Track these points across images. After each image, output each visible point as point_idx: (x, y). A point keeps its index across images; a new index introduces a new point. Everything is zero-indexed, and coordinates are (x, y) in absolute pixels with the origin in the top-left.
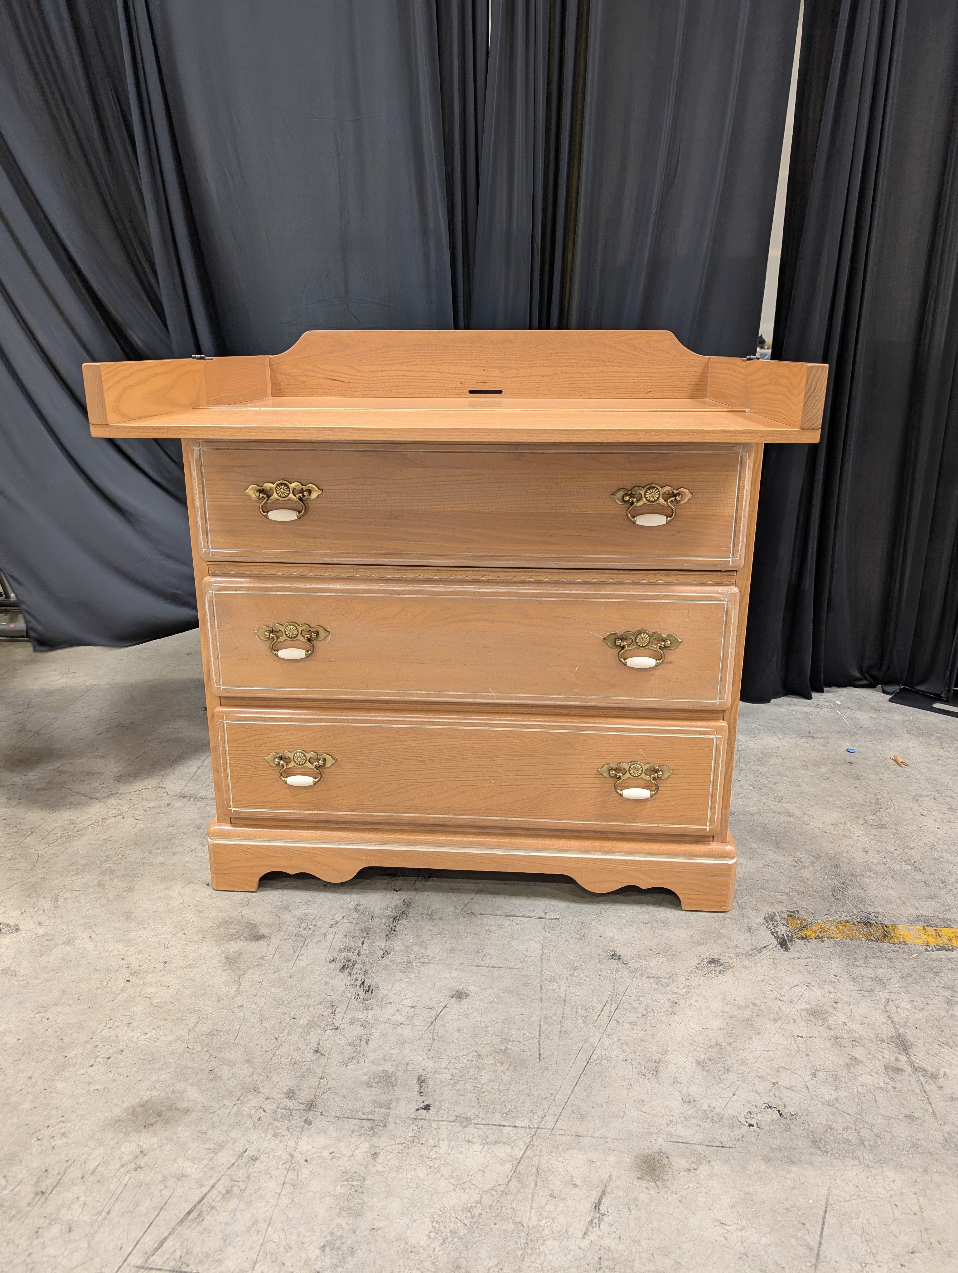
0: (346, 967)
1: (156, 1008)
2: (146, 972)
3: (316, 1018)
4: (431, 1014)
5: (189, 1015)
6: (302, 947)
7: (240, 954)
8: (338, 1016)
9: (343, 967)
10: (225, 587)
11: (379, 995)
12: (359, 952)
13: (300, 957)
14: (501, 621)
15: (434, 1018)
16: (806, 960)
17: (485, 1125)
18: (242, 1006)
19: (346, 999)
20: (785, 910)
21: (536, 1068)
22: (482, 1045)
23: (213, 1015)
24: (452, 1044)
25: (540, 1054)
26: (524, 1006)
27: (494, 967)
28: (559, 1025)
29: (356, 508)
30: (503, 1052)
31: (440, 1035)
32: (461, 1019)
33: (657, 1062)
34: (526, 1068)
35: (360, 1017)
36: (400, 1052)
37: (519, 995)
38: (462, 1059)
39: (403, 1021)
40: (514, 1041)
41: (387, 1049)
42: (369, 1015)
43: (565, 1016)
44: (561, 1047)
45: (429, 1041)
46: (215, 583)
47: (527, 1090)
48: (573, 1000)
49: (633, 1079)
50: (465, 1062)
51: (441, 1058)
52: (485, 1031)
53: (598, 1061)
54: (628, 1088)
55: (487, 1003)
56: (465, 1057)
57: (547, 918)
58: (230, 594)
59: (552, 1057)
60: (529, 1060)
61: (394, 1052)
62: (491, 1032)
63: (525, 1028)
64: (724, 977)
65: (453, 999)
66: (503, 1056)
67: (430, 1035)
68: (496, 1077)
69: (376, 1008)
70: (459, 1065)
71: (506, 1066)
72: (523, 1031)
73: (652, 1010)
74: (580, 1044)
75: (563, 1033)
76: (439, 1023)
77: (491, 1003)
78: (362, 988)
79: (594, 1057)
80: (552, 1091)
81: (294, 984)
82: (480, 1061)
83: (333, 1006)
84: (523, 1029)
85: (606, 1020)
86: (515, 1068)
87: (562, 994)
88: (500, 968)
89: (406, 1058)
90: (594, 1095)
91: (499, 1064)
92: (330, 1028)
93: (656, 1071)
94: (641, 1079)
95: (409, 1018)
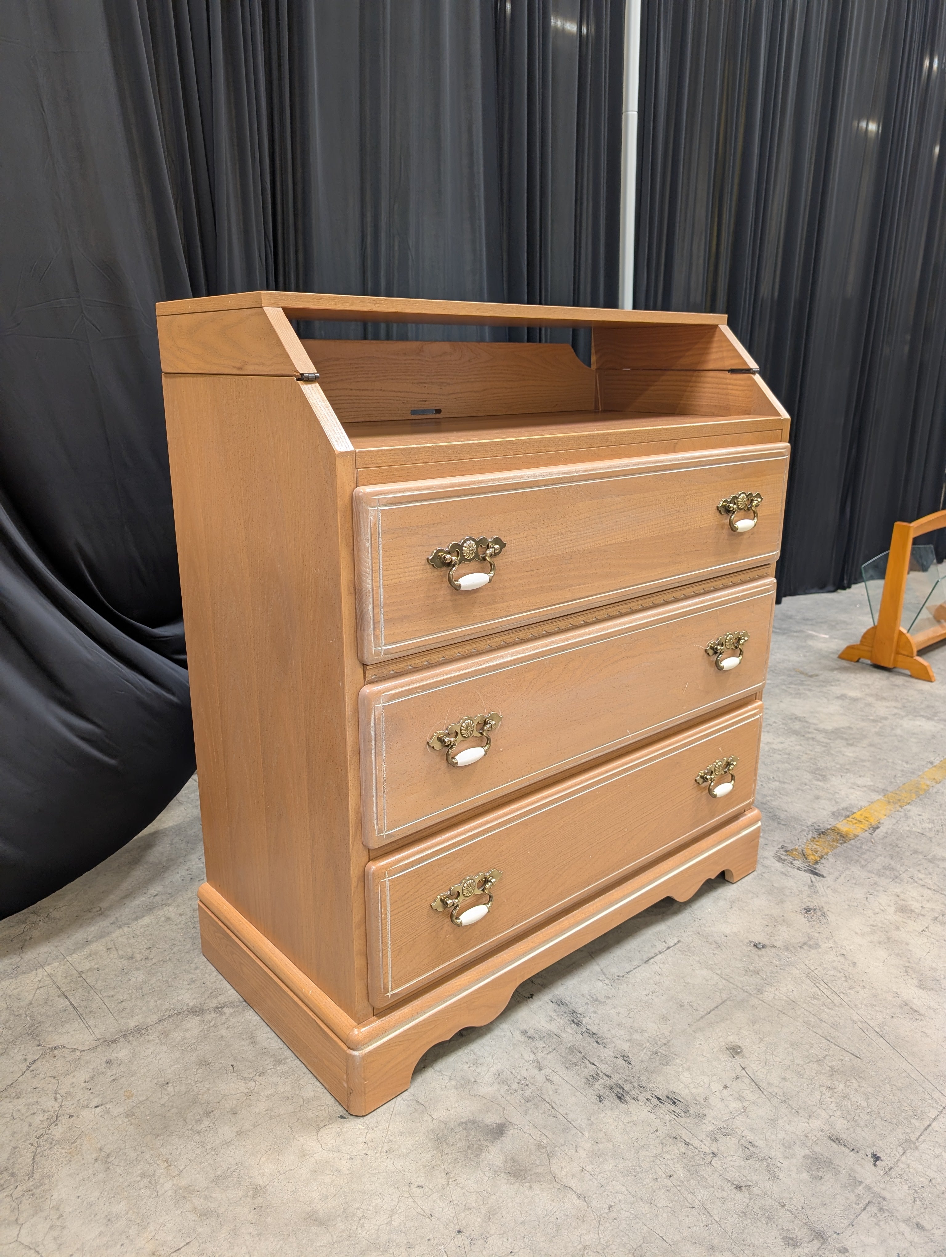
0: (620, 1095)
3: (685, 1161)
4: (747, 1083)
6: (553, 1108)
7: (513, 1160)
8: (695, 1142)
9: (619, 1098)
10: (397, 693)
11: (689, 1098)
12: (605, 1074)
13: (570, 1117)
14: (639, 655)
15: (753, 1084)
16: (842, 877)
17: (921, 1135)
18: (610, 1206)
19: (672, 1122)
20: (776, 849)
21: (869, 1067)
22: (816, 1078)
23: (605, 1238)
24: (800, 1094)
25: (853, 1054)
26: (782, 1025)
27: (713, 1010)
28: (824, 1024)
29: (533, 558)
30: (833, 1071)
31: (781, 1094)
32: (769, 1069)
33: (906, 1005)
34: (864, 1071)
35: (710, 1128)
36: (785, 1131)
37: (765, 1020)
38: (826, 1100)
39: (741, 1105)
40: (824, 1058)
41: (774, 1137)
42: (713, 1121)
43: (813, 1013)
44: (852, 1039)
45: (784, 1105)
46: (384, 693)
47: (894, 1087)
48: (797, 997)
49: (918, 1027)
50: (831, 1100)
51: (814, 1111)
52: (798, 1065)
53: (884, 1031)
54: (927, 1036)
55: (760, 1043)
56: (823, 1096)
57: (672, 945)
58: (401, 701)
59: (862, 1051)
60: (855, 1064)
61: (781, 1135)
62: (802, 1063)
63: (813, 1042)
64: (832, 918)
65: (736, 1057)
66: (839, 1074)
67: (776, 1100)
68: (865, 1094)
69: (706, 1112)
70: (833, 1106)
71: (854, 1080)
72: (815, 1045)
73: (842, 969)
74: (856, 1027)
75: (834, 1027)
76: (763, 1085)
77: (761, 1040)
78: (666, 1104)
79: (878, 1030)
80: (903, 1075)
81: (612, 1147)
82: (835, 1091)
83: (675, 1138)
84: (813, 1044)
85: (836, 997)
86: (860, 1077)
87: (785, 998)
88: (717, 1007)
89: (797, 1133)
90: (923, 1056)
91: (848, 1083)
92: (709, 1158)
93: (916, 1011)
94: (920, 1023)
95: (741, 1098)
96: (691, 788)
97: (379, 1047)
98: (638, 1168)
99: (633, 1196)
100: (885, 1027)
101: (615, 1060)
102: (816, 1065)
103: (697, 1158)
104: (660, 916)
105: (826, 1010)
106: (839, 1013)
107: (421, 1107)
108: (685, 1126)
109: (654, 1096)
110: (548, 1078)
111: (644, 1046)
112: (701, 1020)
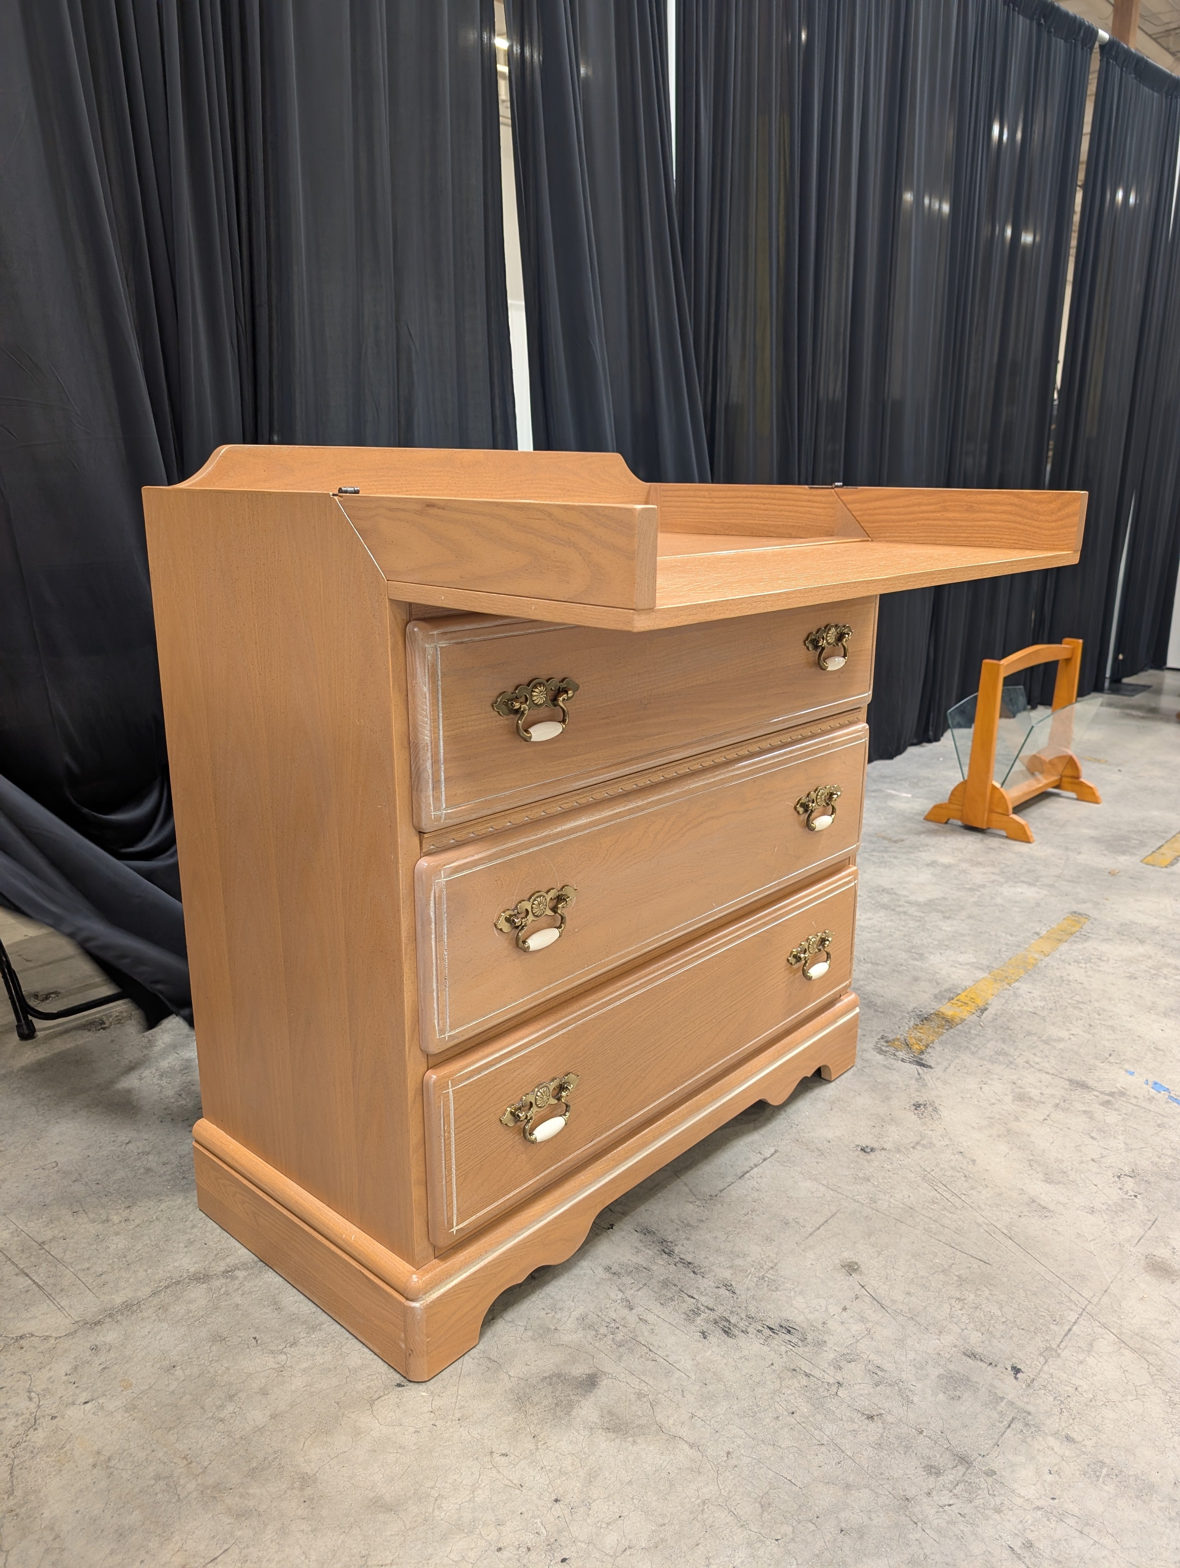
0: (726, 1329)
1: (661, 1547)
2: (560, 1531)
3: (808, 1394)
4: (868, 1302)
5: (706, 1516)
6: (650, 1350)
7: (610, 1413)
8: (817, 1373)
9: (725, 1332)
11: (804, 1325)
12: (707, 1307)
13: (671, 1360)
15: (875, 1302)
16: (952, 1067)
17: (1062, 1341)
18: (728, 1453)
19: (789, 1353)
20: (876, 1039)
21: (1000, 1272)
22: (943, 1290)
23: (727, 1489)
24: (928, 1309)
25: (981, 1260)
26: (901, 1236)
27: (823, 1225)
28: (946, 1229)
29: (609, 703)
30: (962, 1281)
31: (907, 1311)
32: (891, 1285)
33: (1034, 1201)
34: (995, 1277)
35: (832, 1356)
36: (915, 1351)
37: (881, 1231)
38: (956, 1313)
39: (864, 1326)
40: (950, 1267)
41: (903, 1359)
42: (834, 1348)
43: (934, 1219)
44: (979, 1243)
45: (912, 1323)
46: (444, 865)
47: (1028, 1292)
48: (914, 1203)
49: (1048, 1225)
50: (962, 1312)
51: (944, 1325)
52: (923, 1277)
53: (1013, 1232)
54: (1059, 1234)
55: (878, 1256)
56: (953, 1309)
57: (769, 1156)
58: (465, 875)
59: (990, 1255)
60: (984, 1270)
61: (912, 1355)
62: (926, 1274)
63: (936, 1251)
64: (944, 1112)
65: (853, 1275)
66: (967, 1283)
67: (902, 1318)
68: (997, 1302)
69: (826, 1338)
70: (965, 1319)
71: (985, 1289)
72: (939, 1254)
73: (961, 1168)
74: (982, 1231)
75: (958, 1232)
76: (887, 1303)
77: (879, 1254)
78: (780, 1333)
79: (1005, 1232)
80: (1038, 1277)
81: (723, 1388)
82: (966, 1302)
83: (794, 1370)
84: (936, 1253)
85: (957, 1199)
86: (991, 1284)
87: (901, 1205)
88: (827, 1221)
89: (929, 1351)
90: (1056, 1256)
91: (979, 1293)
92: (834, 1389)
93: (1044, 1208)
94: (1050, 1221)
95: (863, 1320)
96: (783, 970)
97: (443, 1295)
98: (755, 1408)
99: (753, 1439)
100: (1014, 1228)
101: (717, 1290)
102: (941, 1276)
103: (821, 1390)
104: (752, 1125)
105: (949, 1215)
106: (962, 1217)
107: (494, 1365)
108: (804, 1356)
109: (765, 1327)
110: (641, 1317)
111: (749, 1271)
112: (810, 1238)
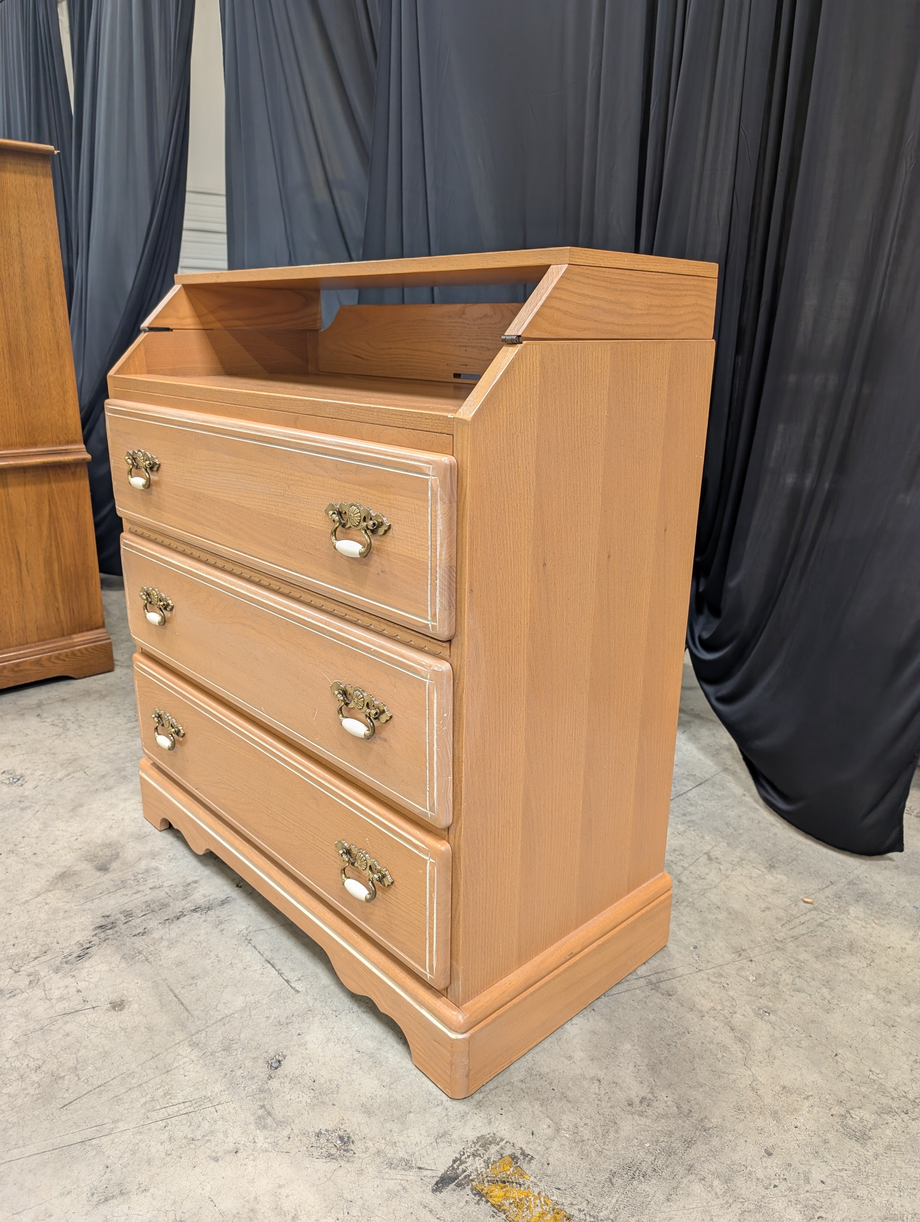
0: (103, 927)
3: (22, 955)
4: (76, 1007)
6: (109, 893)
7: (74, 874)
8: (34, 963)
9: (101, 926)
11: (79, 965)
12: (130, 921)
13: (96, 900)
15: (73, 1011)
19: (61, 953)
21: (47, 1112)
22: (56, 1061)
24: (44, 1042)
25: (70, 1103)
28: (124, 1091)
30: (56, 1078)
31: (51, 1028)
32: (84, 1026)
33: (122, 1193)
34: (44, 1106)
35: (42, 974)
36: (12, 1021)
37: (149, 1039)
38: (27, 1060)
39: (55, 997)
40: (78, 1075)
41: (11, 1012)
42: (48, 977)
44: (92, 1110)
45: (37, 1027)
47: (11, 1125)
48: (174, 1076)
49: (80, 1190)
50: (25, 1064)
51: (21, 1048)
52: (78, 1051)
53: (89, 1149)
54: (62, 1194)
55: (120, 1027)
56: (32, 1060)
57: (293, 985)
59: (71, 1114)
60: (57, 1101)
61: (9, 1018)
62: (80, 1054)
63: (102, 1072)
65: (109, 1005)
66: (51, 1081)
67: (47, 1023)
68: (16, 1095)
69: (60, 974)
70: (18, 1064)
71: (37, 1092)
72: (97, 1073)
73: (209, 1141)
74: (106, 1121)
75: (116, 1099)
76: (67, 1018)
77: (124, 1029)
79: (94, 1142)
80: (21, 1143)
82: (33, 1072)
83: (46, 952)
84: (100, 1071)
85: (162, 1116)
86: (38, 1099)
87: (176, 1065)
88: (182, 1004)
89: (6, 1029)
90: (35, 1174)
91: (36, 1085)
92: (16, 968)
93: (106, 1200)
94: (84, 1196)
95: (61, 999)
98: (31, 929)
99: (11, 925)
100: (94, 1152)
101: (142, 927)
102: (71, 1065)
103: (20, 962)
105: (143, 1100)
106: (134, 1110)
108: (53, 959)
109: (92, 946)
110: (140, 892)
111: (150, 946)
112: (166, 988)
